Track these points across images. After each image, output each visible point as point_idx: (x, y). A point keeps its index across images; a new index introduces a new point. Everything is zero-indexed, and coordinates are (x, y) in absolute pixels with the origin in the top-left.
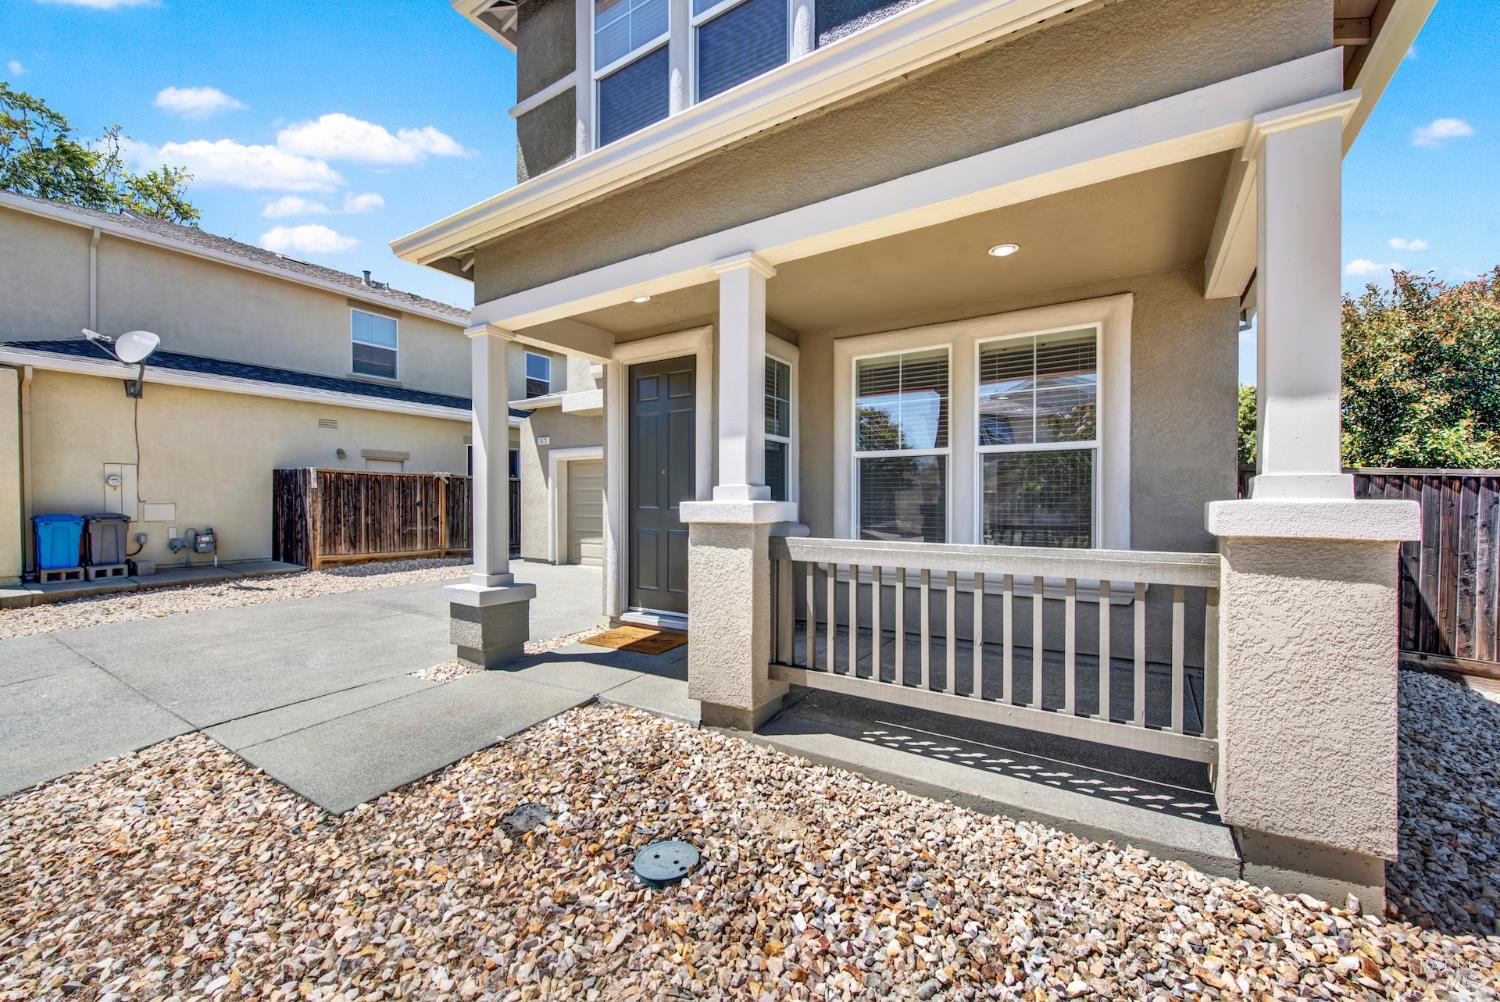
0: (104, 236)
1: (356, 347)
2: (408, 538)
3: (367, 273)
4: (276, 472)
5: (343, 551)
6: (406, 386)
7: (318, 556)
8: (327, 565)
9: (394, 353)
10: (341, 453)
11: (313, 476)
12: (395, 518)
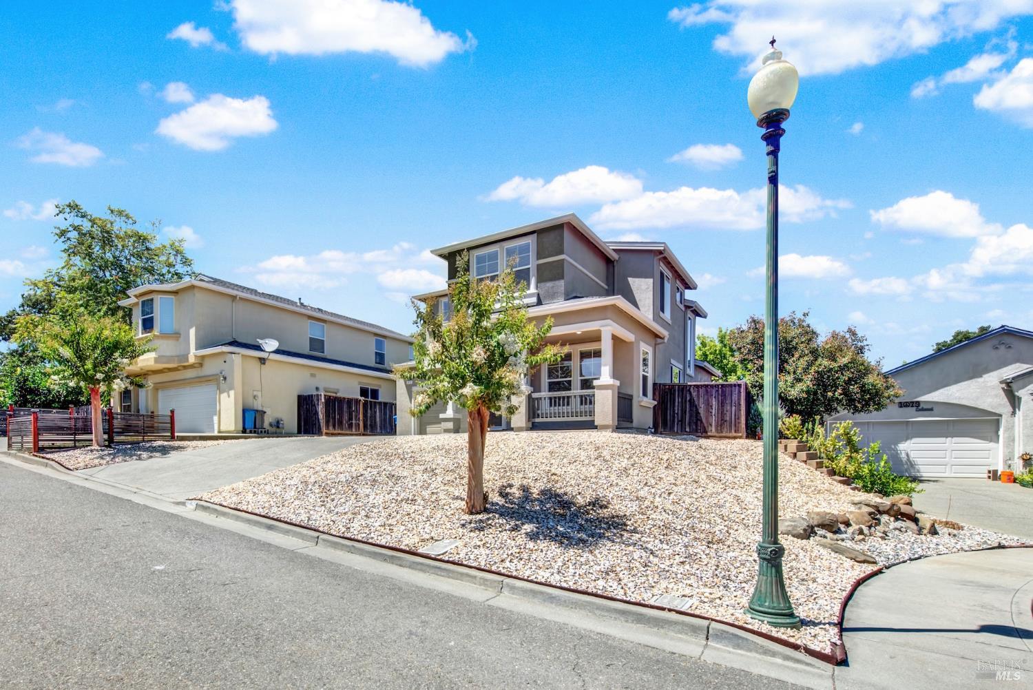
0: (241, 298)
1: (311, 339)
2: (350, 426)
3: (300, 299)
4: (299, 397)
5: (331, 430)
6: (329, 357)
7: (324, 431)
8: (327, 434)
9: (323, 341)
10: (317, 389)
11: (323, 397)
12: (346, 417)
